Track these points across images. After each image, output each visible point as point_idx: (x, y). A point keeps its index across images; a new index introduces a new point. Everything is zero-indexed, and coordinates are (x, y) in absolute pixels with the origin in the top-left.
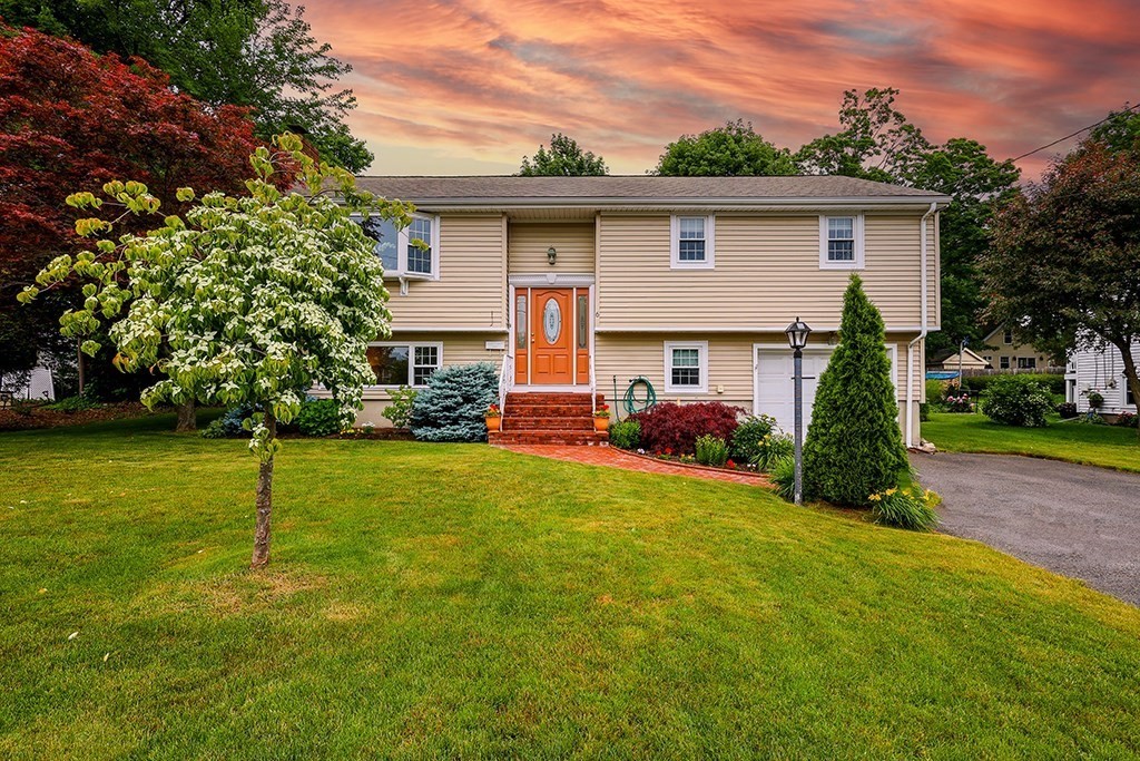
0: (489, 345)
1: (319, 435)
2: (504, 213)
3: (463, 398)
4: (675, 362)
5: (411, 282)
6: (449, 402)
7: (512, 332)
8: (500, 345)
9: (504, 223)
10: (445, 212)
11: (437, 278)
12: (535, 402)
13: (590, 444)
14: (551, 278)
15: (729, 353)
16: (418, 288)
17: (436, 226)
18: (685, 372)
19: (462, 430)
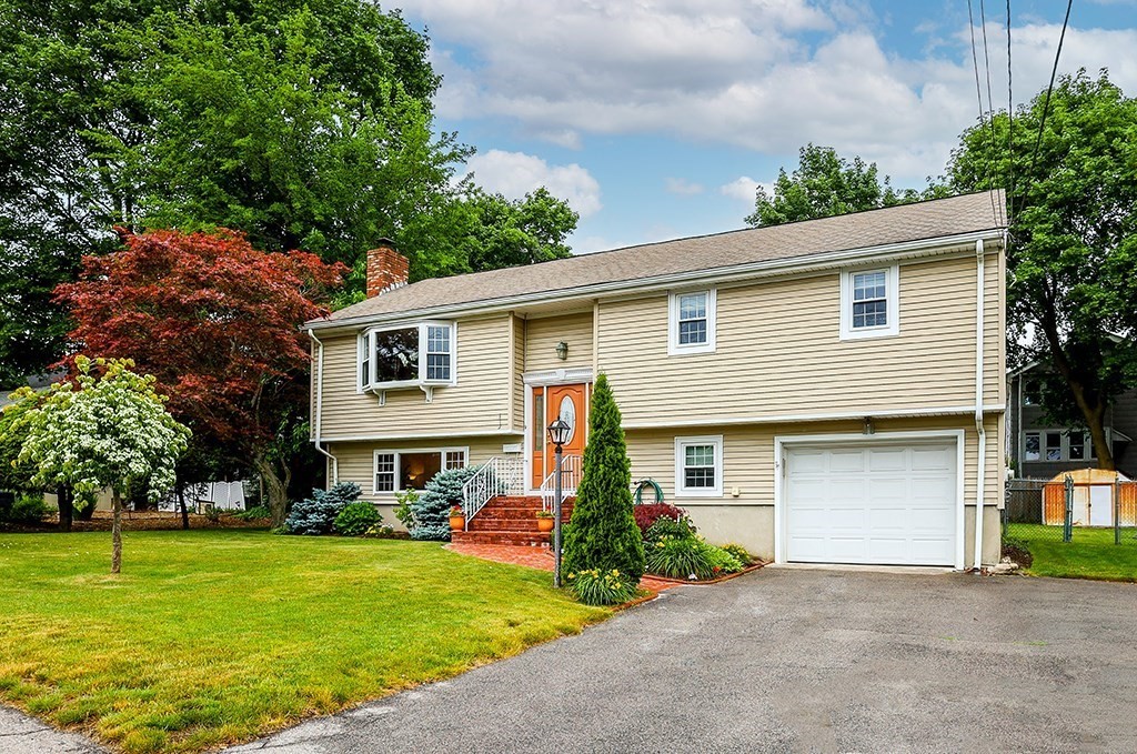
0: (507, 448)
1: (348, 534)
2: (511, 312)
3: (448, 500)
4: (688, 461)
5: (435, 389)
6: (432, 504)
7: (528, 434)
8: (515, 448)
9: (511, 322)
10: (461, 318)
11: (455, 384)
12: (515, 505)
13: (534, 544)
14: (560, 376)
15: (747, 448)
16: (442, 395)
17: (453, 331)
18: (700, 472)
19: (441, 530)
